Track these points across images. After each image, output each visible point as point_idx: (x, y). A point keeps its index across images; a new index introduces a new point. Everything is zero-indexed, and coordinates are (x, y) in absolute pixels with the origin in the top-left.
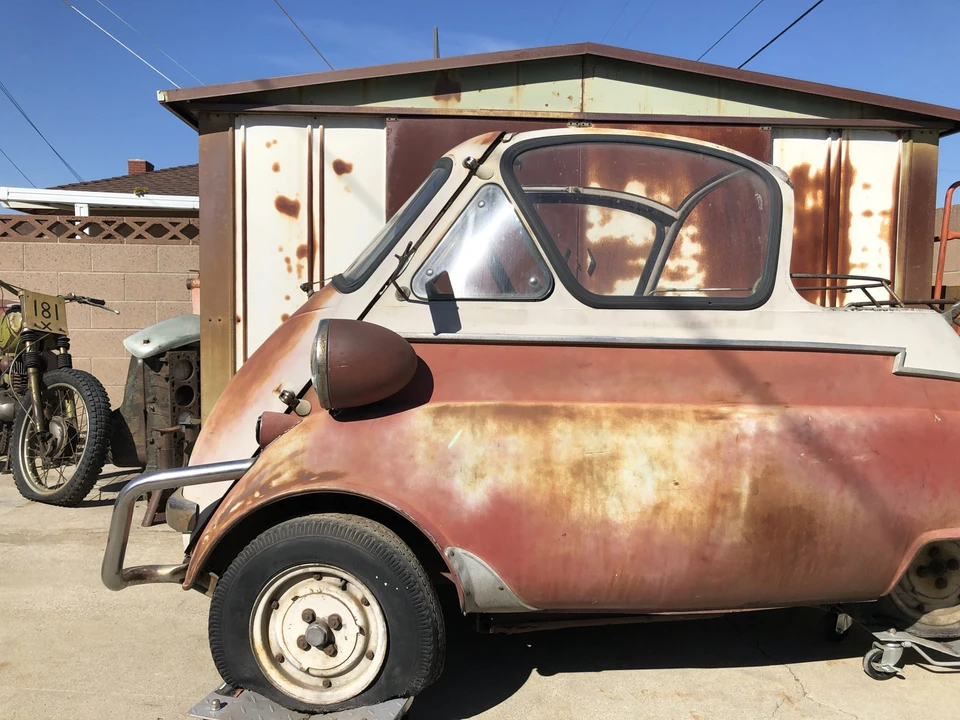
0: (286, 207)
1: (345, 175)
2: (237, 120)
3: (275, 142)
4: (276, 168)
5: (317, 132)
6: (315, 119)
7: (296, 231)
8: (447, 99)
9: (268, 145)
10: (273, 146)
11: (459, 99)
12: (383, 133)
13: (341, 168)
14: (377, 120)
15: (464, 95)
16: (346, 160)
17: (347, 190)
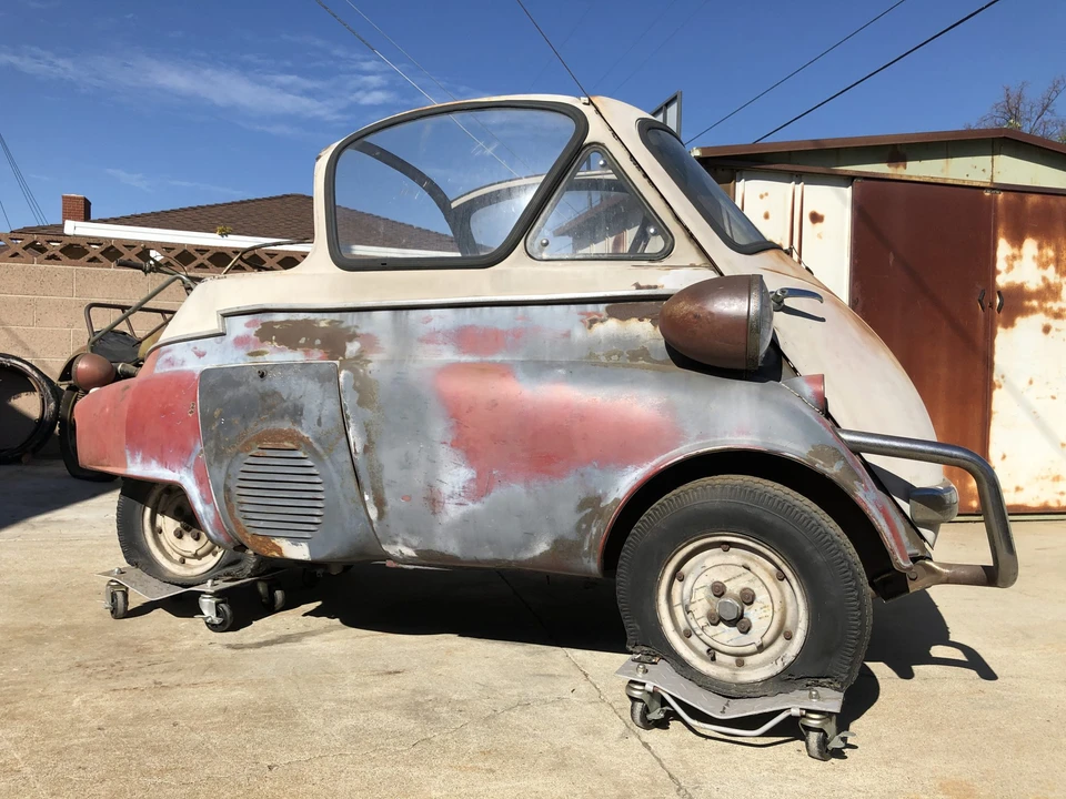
1: (818, 225)
2: (738, 175)
4: (765, 216)
5: (799, 187)
6: (798, 177)
8: (896, 167)
9: (762, 197)
10: (765, 198)
11: (905, 167)
12: (848, 192)
13: (816, 218)
14: (848, 180)
15: (909, 164)
16: (820, 212)
17: (820, 236)
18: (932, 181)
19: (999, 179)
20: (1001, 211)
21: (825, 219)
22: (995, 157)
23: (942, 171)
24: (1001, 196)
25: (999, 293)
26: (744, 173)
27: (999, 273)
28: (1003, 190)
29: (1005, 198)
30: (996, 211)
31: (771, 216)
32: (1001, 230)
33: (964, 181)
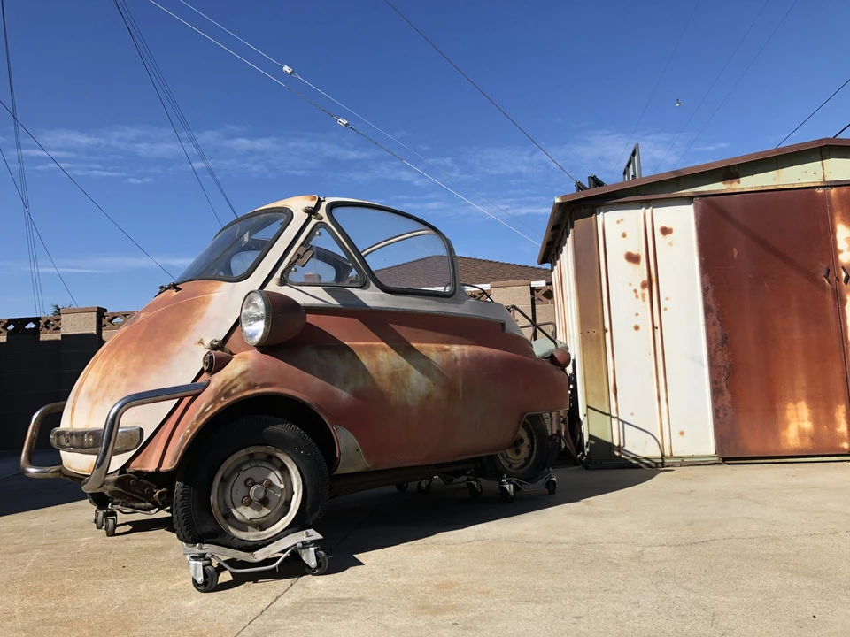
0: (632, 258)
1: (669, 236)
2: (597, 209)
3: (622, 220)
4: (624, 236)
5: (648, 211)
6: (647, 203)
7: (640, 272)
8: (731, 183)
9: (618, 222)
10: (621, 223)
11: (739, 182)
12: (690, 208)
13: (665, 231)
14: (689, 200)
15: (742, 179)
16: (668, 226)
17: (670, 244)
18: (764, 189)
19: (829, 178)
20: (835, 202)
21: (674, 231)
22: (824, 161)
23: (775, 179)
24: (833, 191)
25: (843, 268)
26: (602, 208)
27: (841, 252)
28: (835, 186)
29: (838, 192)
30: (830, 204)
31: (627, 235)
32: (837, 218)
33: (794, 184)
